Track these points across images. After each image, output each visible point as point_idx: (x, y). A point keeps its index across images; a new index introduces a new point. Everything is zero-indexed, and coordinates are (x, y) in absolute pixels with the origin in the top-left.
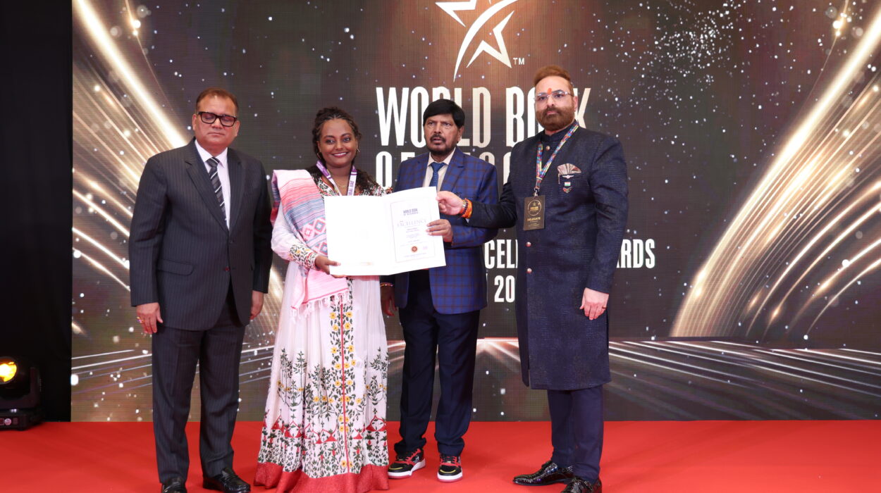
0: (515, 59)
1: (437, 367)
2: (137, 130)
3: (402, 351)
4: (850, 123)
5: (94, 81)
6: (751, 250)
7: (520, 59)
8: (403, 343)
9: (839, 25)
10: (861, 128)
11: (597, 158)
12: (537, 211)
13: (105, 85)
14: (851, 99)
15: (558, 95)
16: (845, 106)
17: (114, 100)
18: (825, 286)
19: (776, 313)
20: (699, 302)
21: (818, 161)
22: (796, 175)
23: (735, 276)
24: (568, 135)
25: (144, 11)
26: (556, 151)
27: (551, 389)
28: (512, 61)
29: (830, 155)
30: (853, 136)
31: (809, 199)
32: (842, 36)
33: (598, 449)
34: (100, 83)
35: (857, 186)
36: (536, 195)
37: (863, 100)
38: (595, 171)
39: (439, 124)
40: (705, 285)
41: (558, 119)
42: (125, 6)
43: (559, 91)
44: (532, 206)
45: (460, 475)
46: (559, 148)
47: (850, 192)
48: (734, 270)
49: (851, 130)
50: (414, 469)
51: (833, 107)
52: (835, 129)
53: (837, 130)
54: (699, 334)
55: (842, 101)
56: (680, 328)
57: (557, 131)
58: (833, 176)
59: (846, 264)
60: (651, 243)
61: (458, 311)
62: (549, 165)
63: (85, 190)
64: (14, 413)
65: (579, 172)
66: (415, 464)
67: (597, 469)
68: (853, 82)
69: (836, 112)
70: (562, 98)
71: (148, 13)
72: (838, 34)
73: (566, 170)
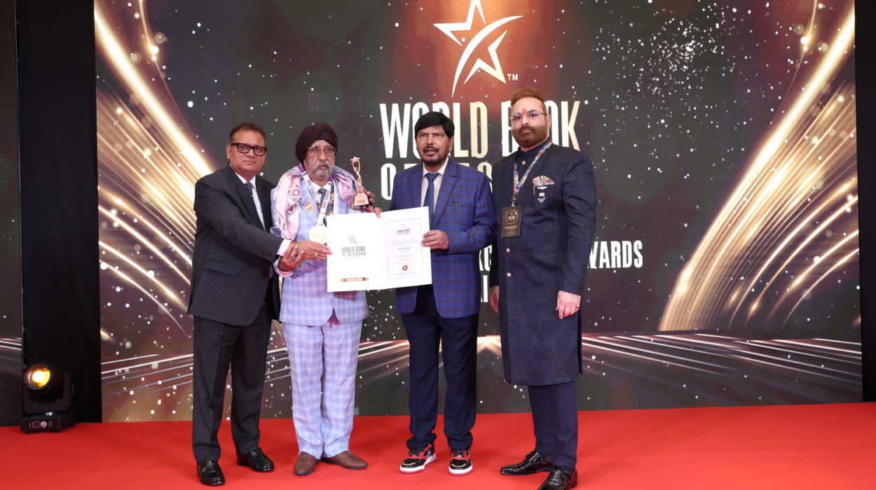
0: (509, 75)
1: (441, 365)
2: (157, 149)
3: (407, 350)
4: (818, 131)
5: (117, 105)
6: (730, 249)
7: (513, 75)
8: (407, 343)
9: (806, 41)
10: (828, 136)
11: (568, 171)
12: (514, 220)
13: (126, 107)
14: (818, 108)
15: (532, 114)
16: (814, 114)
17: (135, 121)
18: (798, 281)
19: (754, 307)
20: (684, 298)
21: (790, 166)
22: (770, 179)
23: (718, 272)
24: (542, 151)
25: (162, 38)
26: (531, 166)
27: (530, 384)
28: (506, 77)
29: (801, 159)
30: (822, 141)
31: (783, 201)
32: (809, 50)
33: (574, 440)
34: (121, 105)
35: (826, 188)
36: (513, 205)
37: (830, 109)
38: (567, 183)
39: (431, 136)
40: (689, 283)
41: (532, 137)
42: (144, 34)
43: (533, 111)
44: (509, 215)
45: (470, 468)
46: (534, 163)
47: (820, 194)
48: (716, 268)
49: (820, 137)
50: (426, 463)
51: (803, 116)
52: (805, 136)
53: (806, 138)
54: (685, 327)
55: (811, 110)
56: (667, 323)
57: (532, 148)
58: (804, 180)
59: (817, 260)
60: (638, 244)
61: (460, 315)
62: (525, 178)
63: (109, 206)
64: (49, 416)
65: (552, 183)
66: (427, 458)
67: (574, 459)
68: (820, 92)
69: (806, 120)
70: (535, 117)
71: (165, 39)
72: (805, 49)
73: (541, 182)
